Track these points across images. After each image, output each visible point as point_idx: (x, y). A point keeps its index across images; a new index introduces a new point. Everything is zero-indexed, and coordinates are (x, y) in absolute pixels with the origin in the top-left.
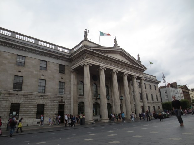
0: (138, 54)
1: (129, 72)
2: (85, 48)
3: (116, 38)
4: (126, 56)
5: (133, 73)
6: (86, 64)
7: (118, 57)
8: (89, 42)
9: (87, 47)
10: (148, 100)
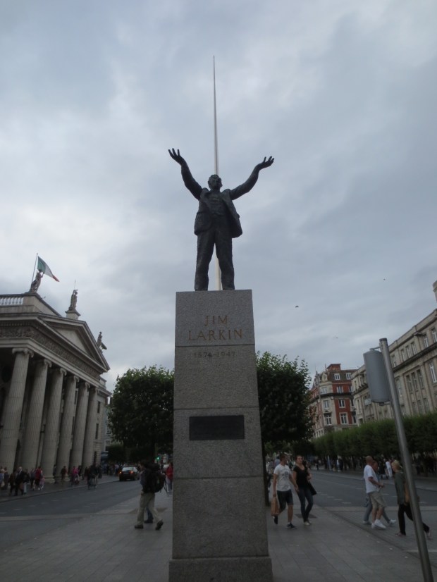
0: (101, 333)
1: (82, 374)
2: (36, 318)
3: (76, 293)
4: (87, 338)
5: (87, 377)
6: (26, 350)
7: (72, 339)
8: (40, 300)
9: (39, 318)
10: (96, 437)
